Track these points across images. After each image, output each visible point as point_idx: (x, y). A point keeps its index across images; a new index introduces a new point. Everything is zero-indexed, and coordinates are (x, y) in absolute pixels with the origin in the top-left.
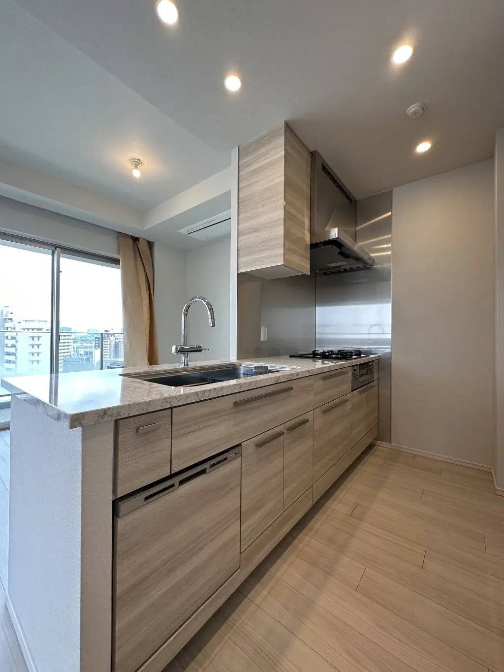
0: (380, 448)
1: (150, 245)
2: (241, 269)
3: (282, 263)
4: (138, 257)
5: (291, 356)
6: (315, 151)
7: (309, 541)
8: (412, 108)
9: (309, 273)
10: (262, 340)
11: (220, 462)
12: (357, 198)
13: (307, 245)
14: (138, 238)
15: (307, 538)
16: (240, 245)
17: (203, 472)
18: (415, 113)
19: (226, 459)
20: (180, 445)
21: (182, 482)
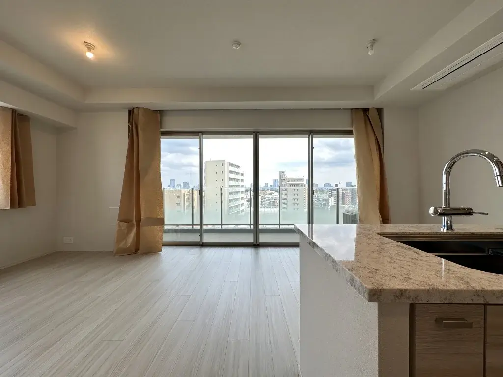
1: (380, 111)
4: (369, 125)
14: (368, 109)
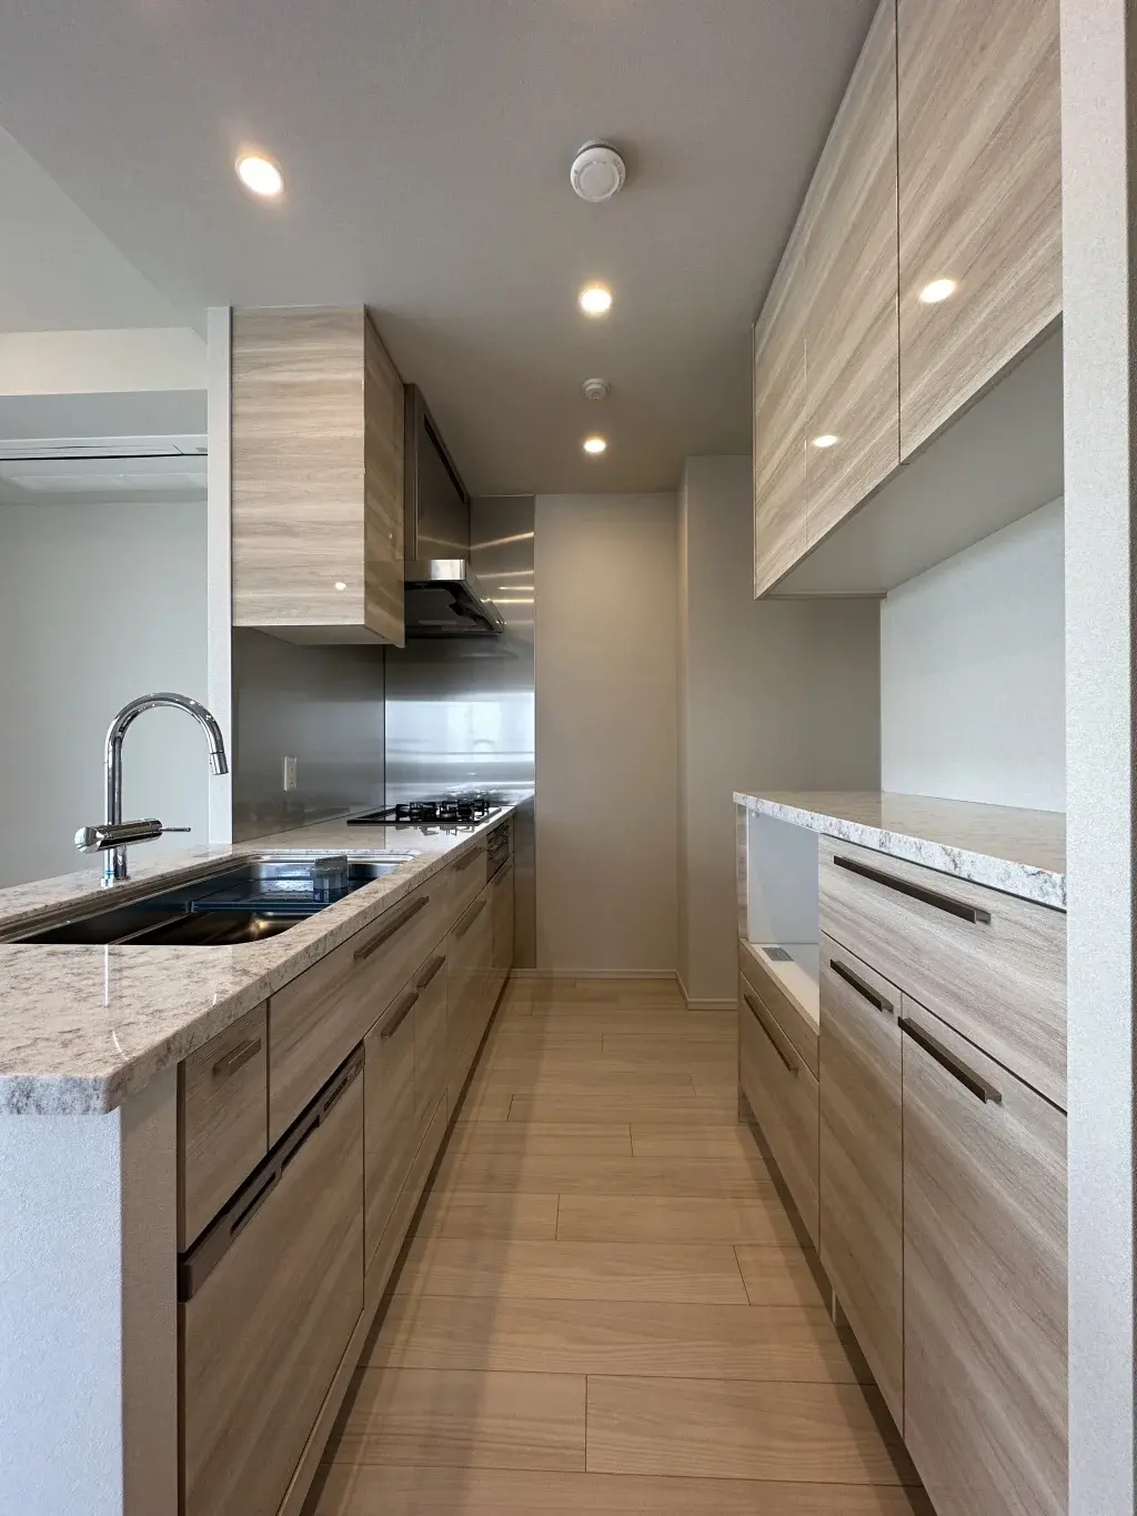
0: (518, 982)
2: (241, 617)
3: (361, 622)
5: (351, 822)
6: (414, 385)
7: (451, 1199)
8: (593, 384)
9: (401, 644)
10: (286, 789)
11: (338, 1091)
12: (472, 494)
13: (399, 582)
15: (448, 1195)
16: (236, 558)
17: (316, 1124)
18: (595, 392)
19: (345, 1081)
20: (281, 1081)
21: (285, 1162)
